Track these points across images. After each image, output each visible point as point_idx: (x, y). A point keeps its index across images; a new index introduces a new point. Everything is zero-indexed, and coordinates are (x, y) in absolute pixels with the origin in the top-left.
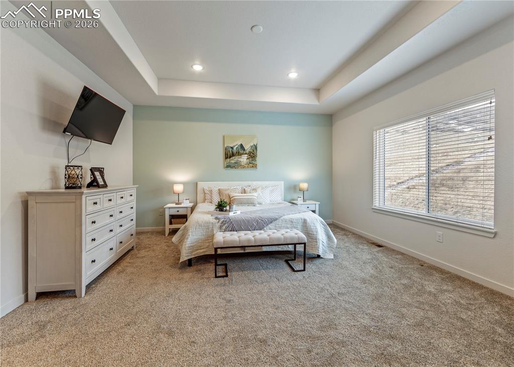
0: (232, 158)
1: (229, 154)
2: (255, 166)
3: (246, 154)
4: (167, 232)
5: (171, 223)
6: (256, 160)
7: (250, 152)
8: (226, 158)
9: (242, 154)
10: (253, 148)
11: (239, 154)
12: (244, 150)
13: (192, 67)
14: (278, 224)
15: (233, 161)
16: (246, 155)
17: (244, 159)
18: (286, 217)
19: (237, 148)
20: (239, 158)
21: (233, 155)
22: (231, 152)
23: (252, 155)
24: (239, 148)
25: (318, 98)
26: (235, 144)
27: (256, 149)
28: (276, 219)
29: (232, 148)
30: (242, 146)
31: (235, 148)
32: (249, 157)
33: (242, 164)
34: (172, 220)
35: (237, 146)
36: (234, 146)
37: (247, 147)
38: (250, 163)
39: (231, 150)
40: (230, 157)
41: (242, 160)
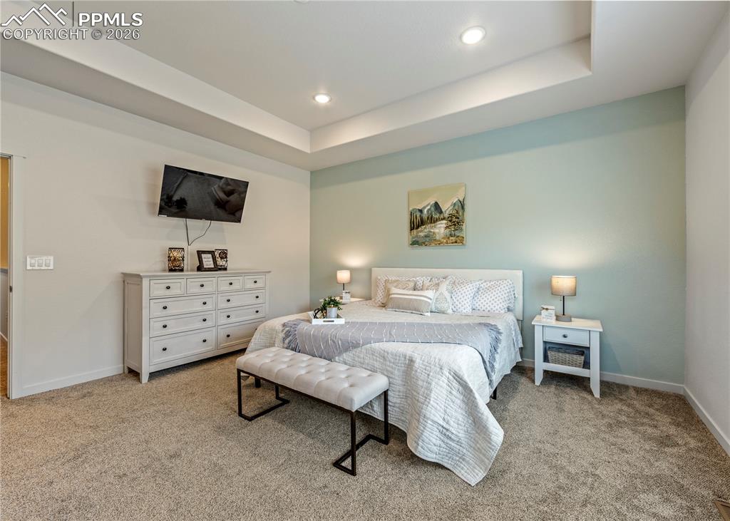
0: (420, 229)
1: (417, 222)
2: (459, 241)
3: (444, 219)
6: (462, 229)
7: (451, 216)
8: (412, 229)
9: (437, 220)
10: (456, 207)
11: (432, 220)
12: (441, 212)
15: (422, 234)
16: (444, 222)
17: (440, 229)
19: (428, 211)
20: (432, 227)
21: (422, 223)
22: (418, 218)
23: (456, 221)
24: (433, 209)
26: (426, 204)
27: (463, 207)
29: (421, 211)
30: (437, 206)
31: (425, 211)
32: (450, 224)
33: (437, 238)
35: (429, 207)
36: (425, 208)
37: (447, 208)
38: (451, 235)
39: (418, 214)
40: (418, 227)
41: (437, 231)
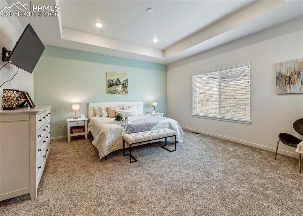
0: (112, 87)
1: (110, 85)
2: (126, 93)
3: (121, 85)
4: (69, 139)
5: (72, 133)
6: (127, 89)
7: (123, 84)
8: (109, 87)
9: (118, 85)
10: (125, 81)
11: (117, 85)
12: (120, 82)
13: (95, 24)
14: (158, 127)
15: (113, 89)
16: (121, 86)
17: (120, 88)
18: (161, 122)
19: (115, 81)
20: (117, 87)
21: (113, 85)
22: (111, 83)
23: (125, 86)
24: (117, 80)
25: (164, 55)
26: (114, 78)
27: (127, 82)
28: (156, 124)
29: (112, 81)
30: (118, 79)
31: (114, 81)
32: (123, 87)
33: (119, 91)
34: (73, 130)
35: (115, 80)
36: (114, 80)
37: (122, 81)
38: (124, 91)
39: (111, 82)
40: (111, 87)
41: (118, 89)
